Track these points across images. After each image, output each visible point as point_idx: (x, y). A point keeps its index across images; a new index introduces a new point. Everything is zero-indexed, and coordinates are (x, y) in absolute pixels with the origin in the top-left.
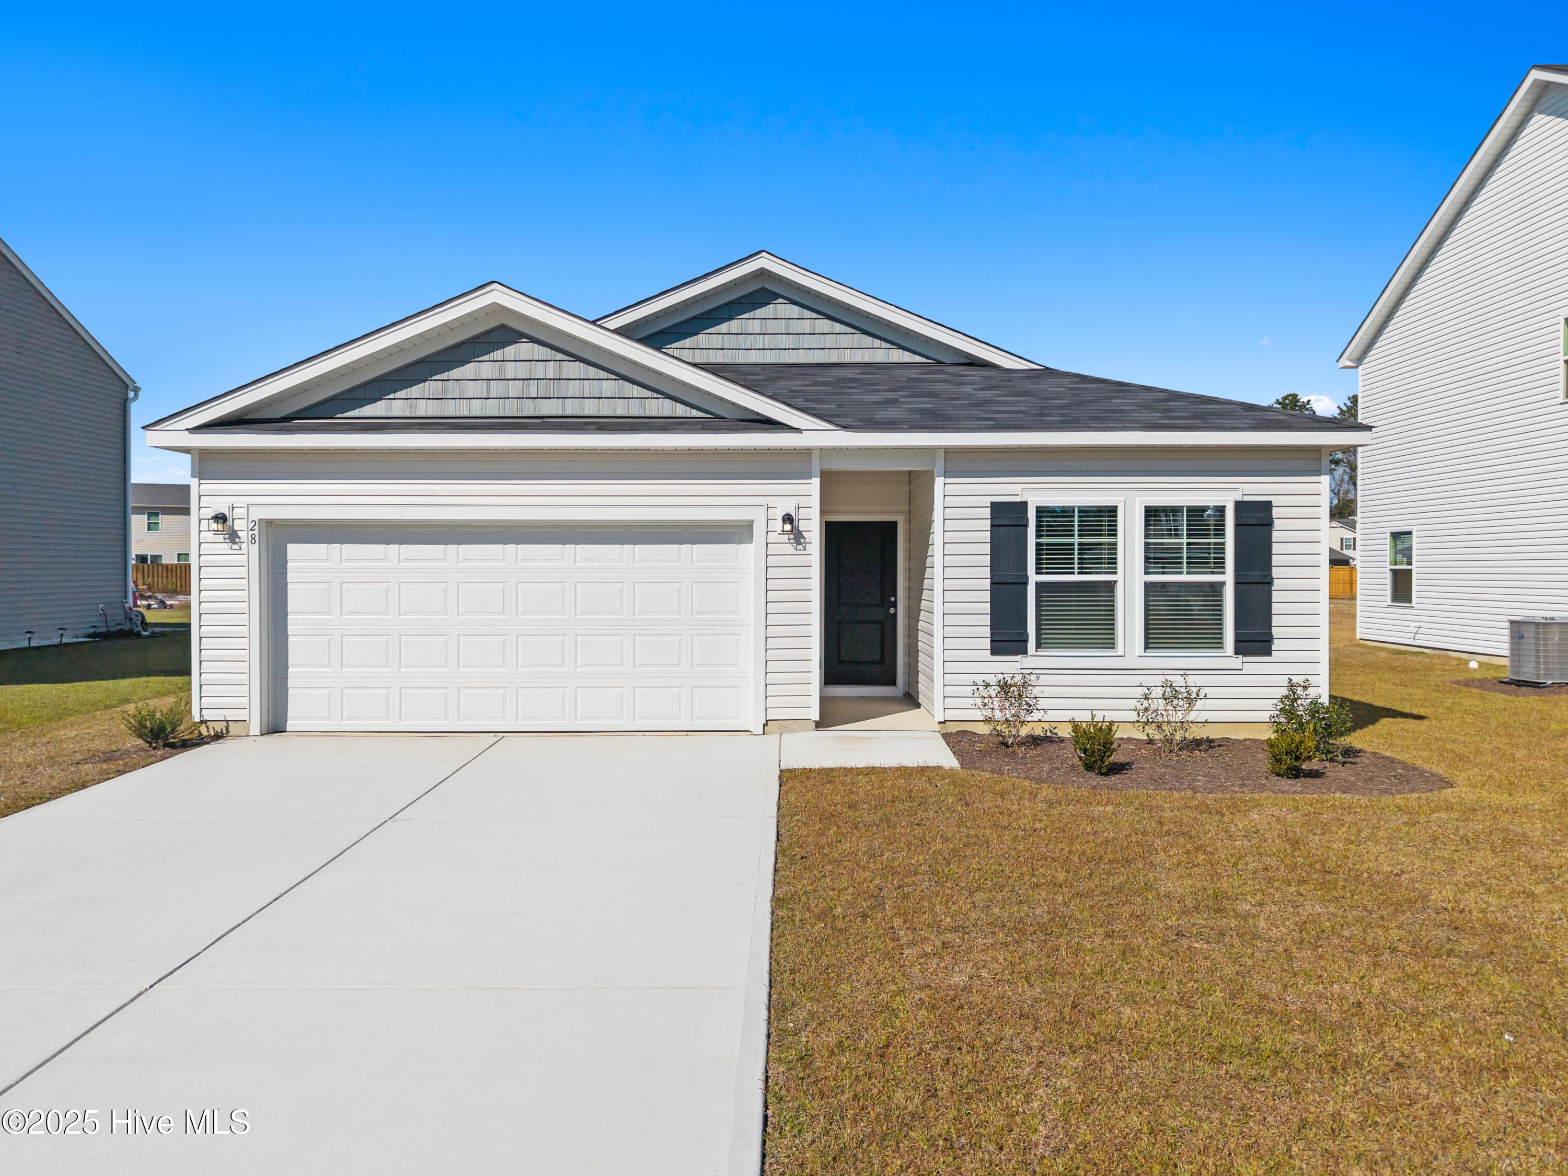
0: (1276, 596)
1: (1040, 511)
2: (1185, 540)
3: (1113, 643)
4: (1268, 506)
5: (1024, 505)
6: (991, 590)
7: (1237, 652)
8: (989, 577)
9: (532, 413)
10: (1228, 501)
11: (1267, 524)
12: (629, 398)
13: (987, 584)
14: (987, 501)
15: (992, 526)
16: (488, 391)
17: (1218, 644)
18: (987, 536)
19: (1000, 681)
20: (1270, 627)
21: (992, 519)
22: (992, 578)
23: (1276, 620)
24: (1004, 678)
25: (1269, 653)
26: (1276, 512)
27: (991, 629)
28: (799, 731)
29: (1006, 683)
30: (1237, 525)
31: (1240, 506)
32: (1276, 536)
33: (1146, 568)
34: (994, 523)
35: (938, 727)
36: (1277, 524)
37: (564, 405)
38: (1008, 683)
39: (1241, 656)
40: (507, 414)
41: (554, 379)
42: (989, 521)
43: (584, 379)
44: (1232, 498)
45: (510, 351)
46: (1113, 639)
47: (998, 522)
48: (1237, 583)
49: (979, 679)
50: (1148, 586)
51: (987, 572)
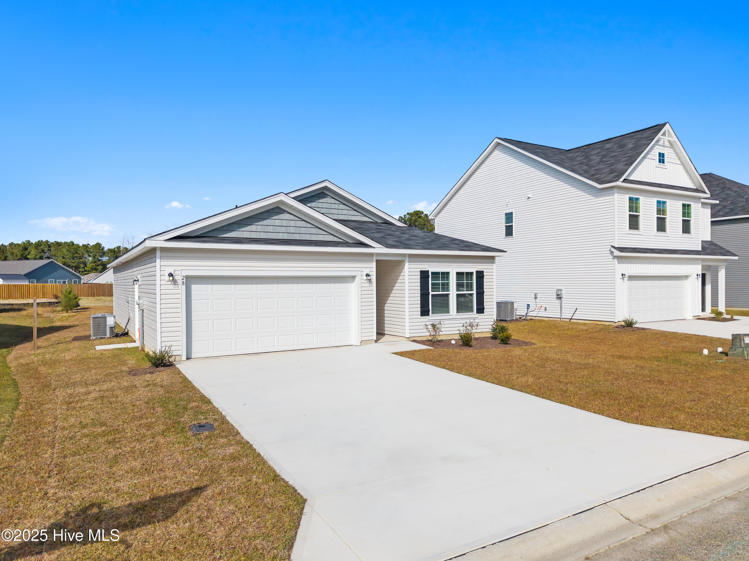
0: (485, 297)
1: (432, 273)
2: (465, 282)
3: (449, 312)
4: (483, 272)
5: (428, 271)
6: (420, 297)
7: (477, 313)
8: (420, 293)
10: (474, 270)
11: (482, 277)
13: (419, 295)
15: (420, 277)
17: (472, 311)
18: (419, 280)
20: (483, 305)
21: (420, 275)
23: (485, 304)
24: (426, 323)
25: (483, 313)
26: (485, 274)
27: (420, 309)
28: (371, 343)
29: (434, 324)
30: (476, 277)
31: (477, 272)
32: (485, 280)
33: (456, 289)
35: (407, 339)
36: (485, 277)
43: (305, 227)
45: (279, 216)
46: (449, 310)
47: (422, 276)
48: (477, 294)
50: (457, 295)
51: (419, 291)
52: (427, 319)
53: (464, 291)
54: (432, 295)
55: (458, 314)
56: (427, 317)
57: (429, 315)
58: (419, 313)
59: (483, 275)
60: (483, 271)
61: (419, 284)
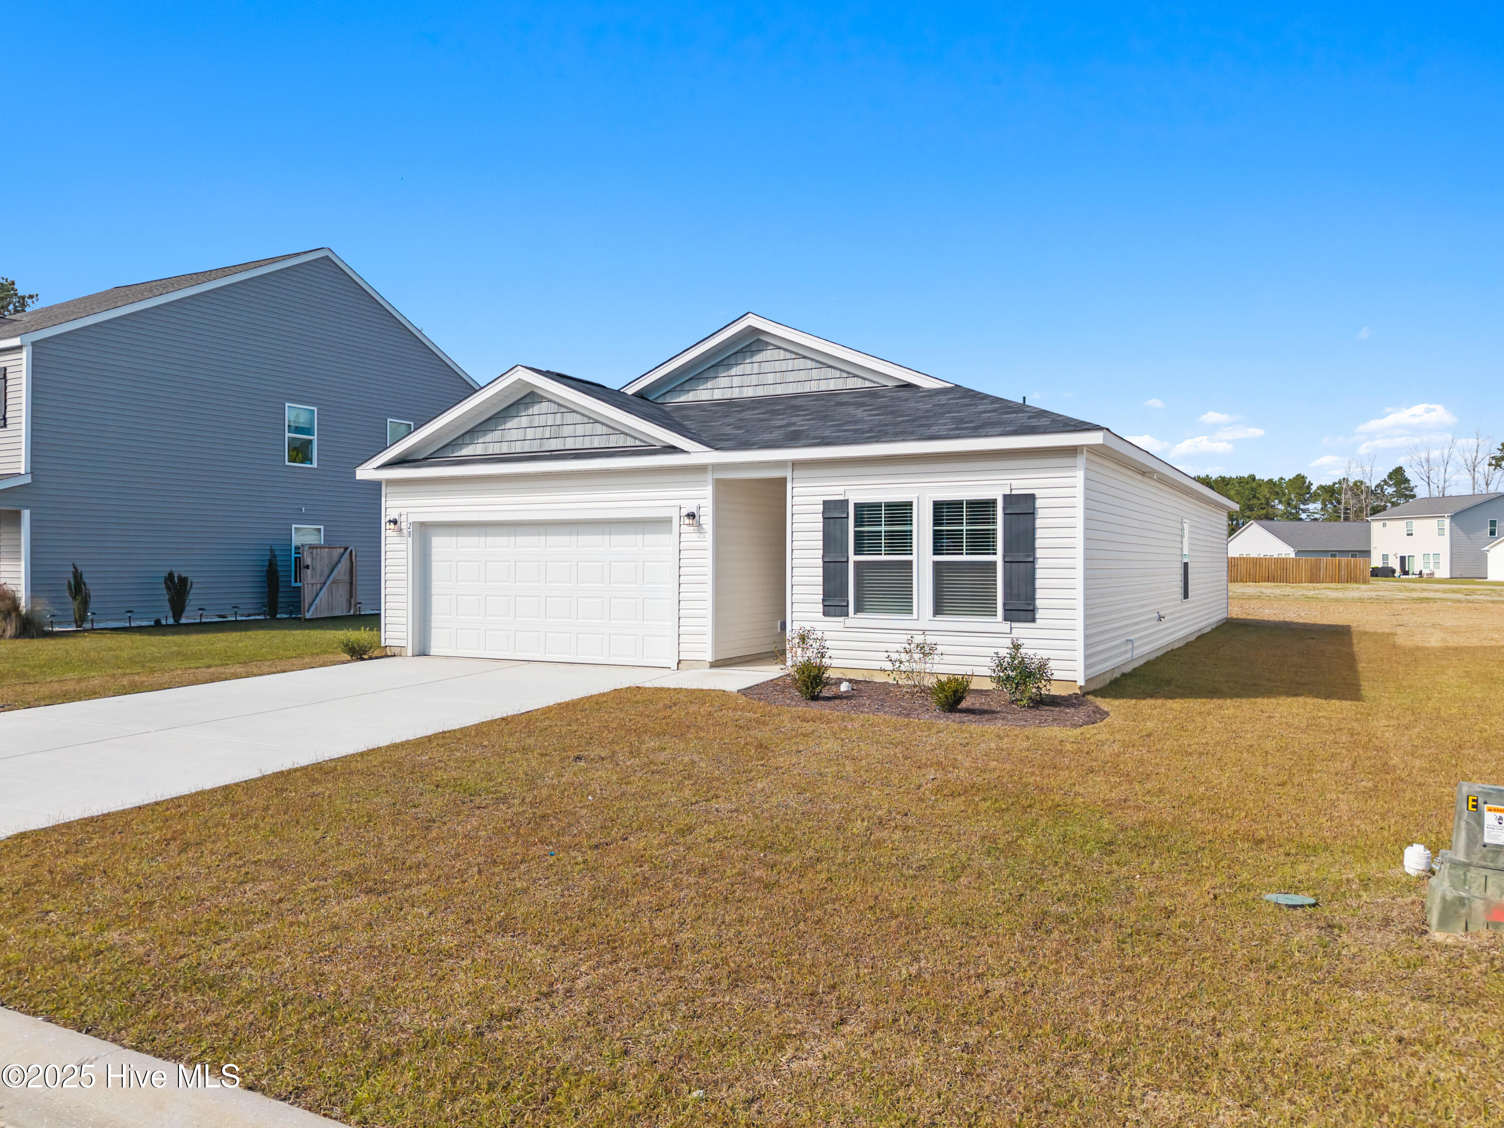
52: (842, 625)
53: (962, 554)
54: (857, 564)
55: (939, 618)
56: (841, 619)
57: (846, 615)
58: (820, 607)
59: (1035, 508)
60: (1034, 495)
61: (820, 535)
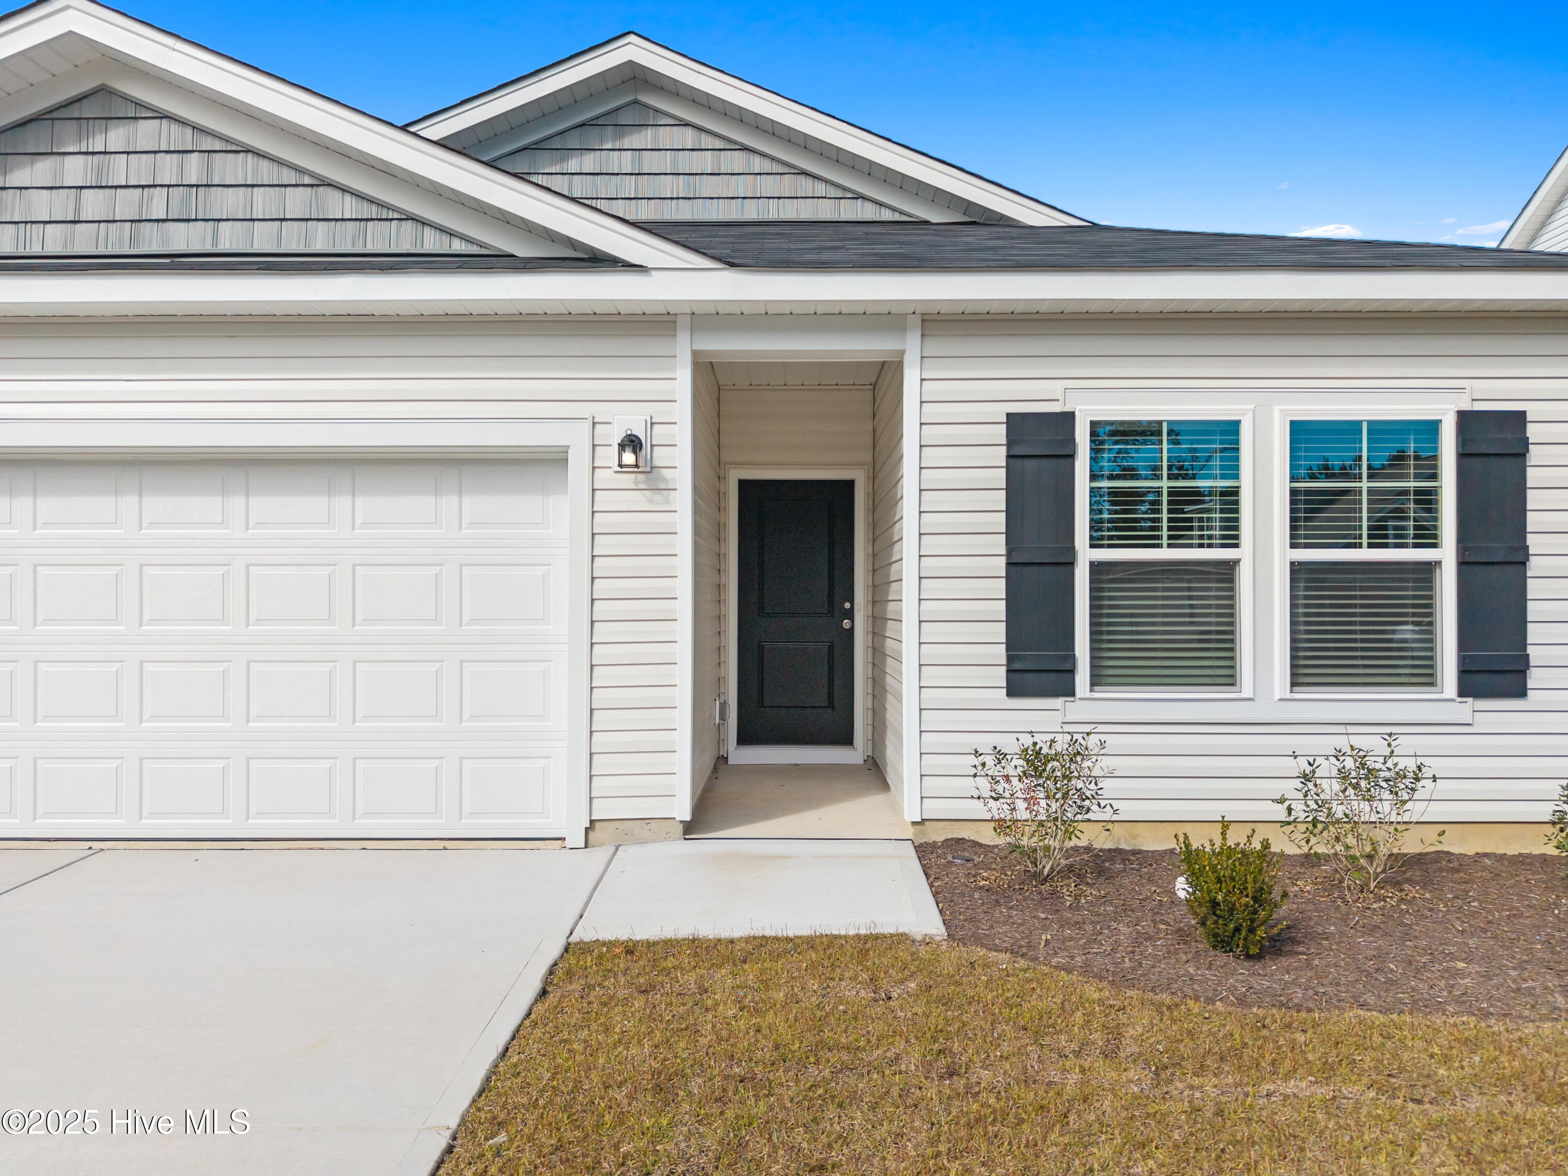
0: (1534, 588)
1: (1098, 430)
2: (1365, 485)
3: (1233, 676)
4: (1519, 418)
5: (1068, 418)
6: (1008, 577)
7: (1464, 691)
8: (1004, 552)
9: (155, 249)
10: (1445, 411)
11: (1516, 452)
12: (337, 220)
13: (1000, 565)
14: (1000, 412)
15: (1009, 457)
16: (77, 209)
18: (1000, 477)
19: (1027, 750)
20: (1524, 645)
21: (1009, 445)
22: (1009, 554)
23: (1534, 633)
24: (1035, 744)
25: (1520, 692)
26: (1533, 432)
27: (1008, 650)
28: (653, 841)
29: (1038, 753)
30: (1462, 456)
31: (1468, 421)
32: (1533, 476)
33: (1292, 537)
34: (1012, 453)
35: (910, 833)
36: (1535, 455)
37: (215, 234)
38: (1043, 752)
39: (1470, 700)
40: (111, 251)
41: (198, 186)
42: (1004, 449)
43: (253, 186)
44: (1453, 407)
45: (116, 137)
46: (1232, 667)
47: (1018, 451)
48: (1462, 564)
49: (985, 743)
50: (1297, 569)
51: (999, 544)
52: (1058, 717)
53: (1360, 546)
54: (1096, 568)
55: (1304, 694)
56: (1058, 702)
57: (1070, 692)
58: (1000, 676)
59: (1525, 443)
60: (1523, 414)
61: (999, 500)
